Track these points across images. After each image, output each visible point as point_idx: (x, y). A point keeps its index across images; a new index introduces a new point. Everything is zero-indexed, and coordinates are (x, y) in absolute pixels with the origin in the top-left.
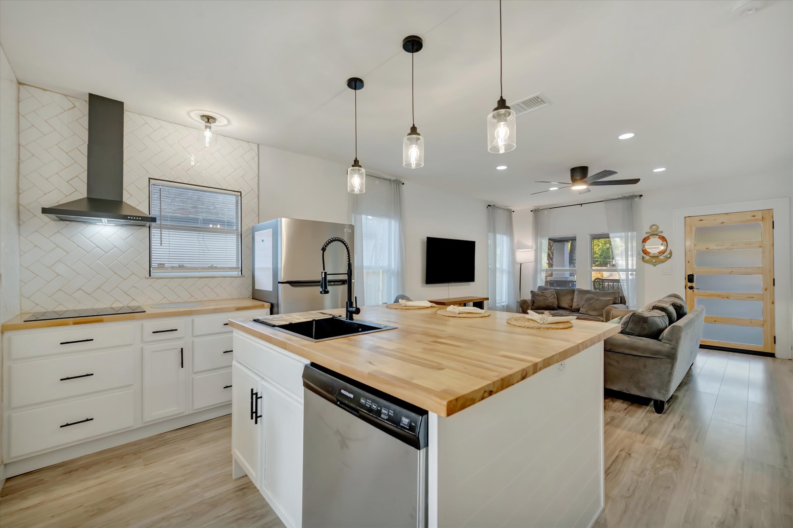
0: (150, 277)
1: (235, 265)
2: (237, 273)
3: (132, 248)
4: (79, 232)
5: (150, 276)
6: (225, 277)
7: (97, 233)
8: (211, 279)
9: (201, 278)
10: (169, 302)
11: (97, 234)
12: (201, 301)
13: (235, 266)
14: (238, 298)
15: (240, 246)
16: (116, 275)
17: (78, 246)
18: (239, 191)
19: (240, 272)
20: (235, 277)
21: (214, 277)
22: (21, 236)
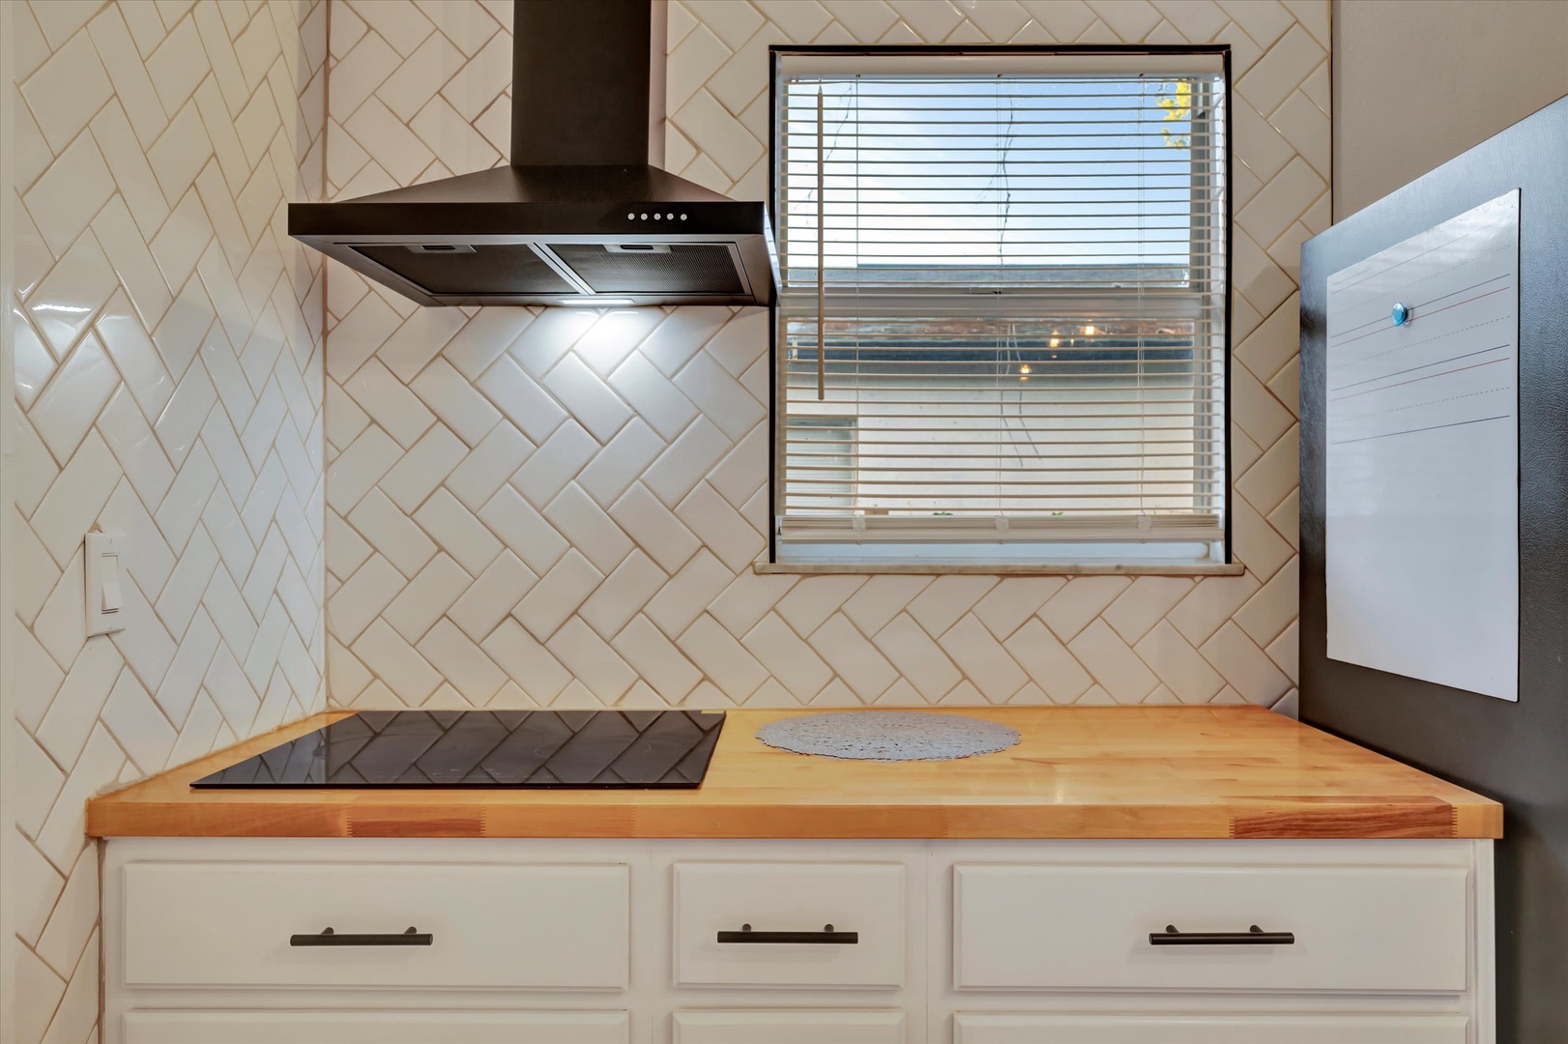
0: (773, 568)
1: (1189, 502)
2: (1198, 549)
3: (701, 416)
4: (508, 351)
5: (772, 559)
6: (1133, 574)
7: (571, 349)
8: (1061, 581)
9: (1006, 574)
10: (859, 704)
11: (571, 354)
12: (1005, 709)
13: (1186, 505)
14: (1208, 707)
15: (1220, 382)
16: (637, 550)
17: (506, 417)
18: (1218, 42)
19: (1219, 548)
20: (1191, 576)
21: (1077, 573)
22: (328, 378)
